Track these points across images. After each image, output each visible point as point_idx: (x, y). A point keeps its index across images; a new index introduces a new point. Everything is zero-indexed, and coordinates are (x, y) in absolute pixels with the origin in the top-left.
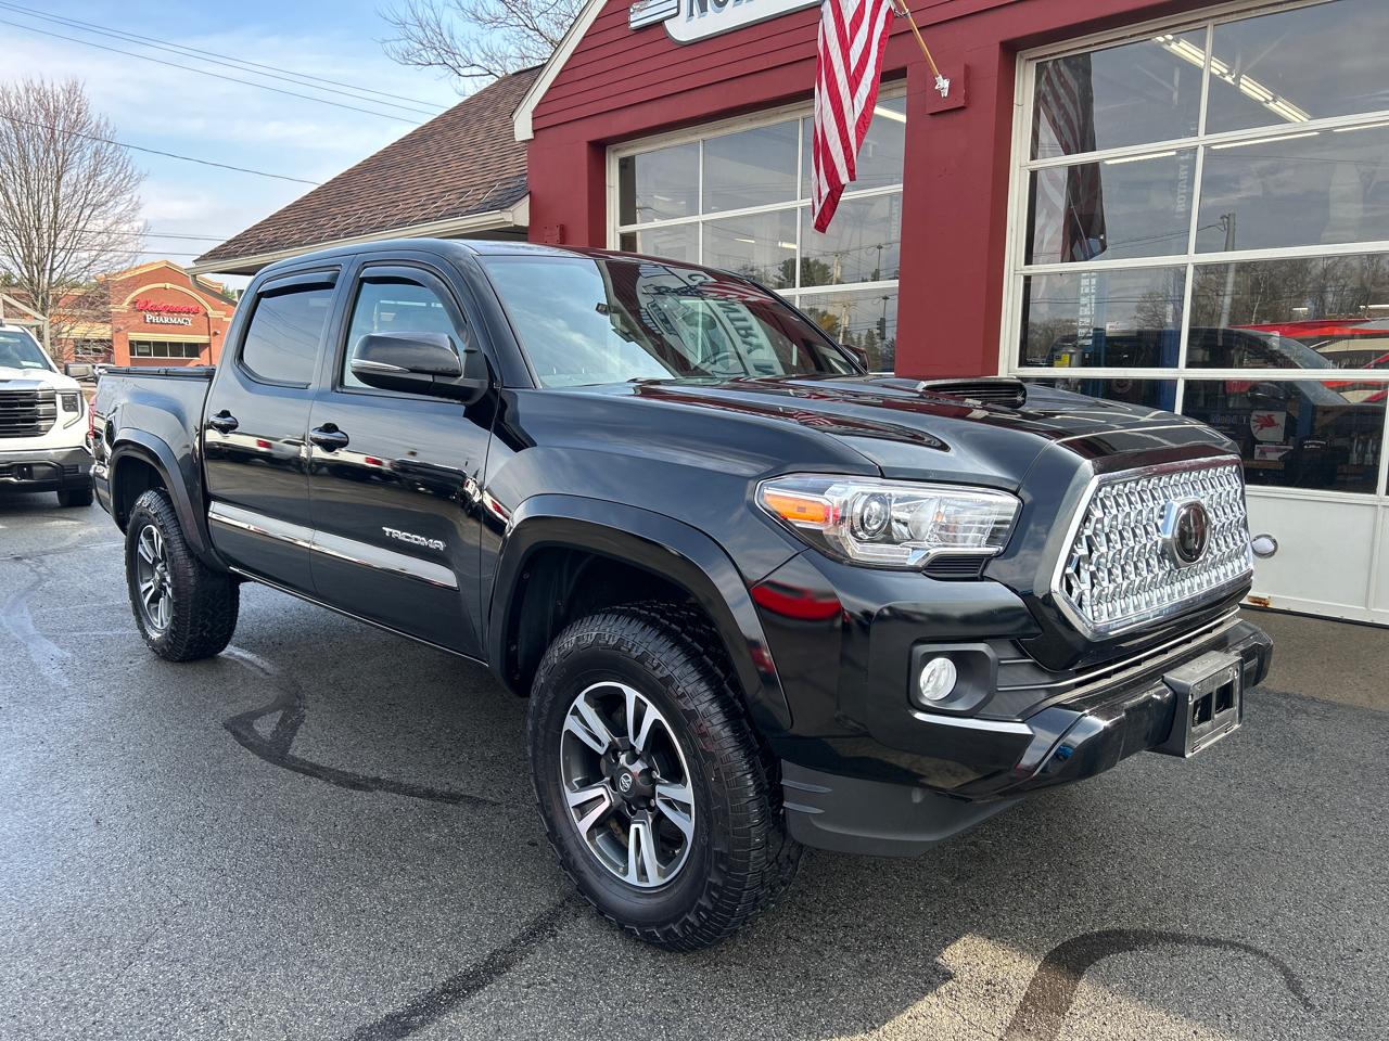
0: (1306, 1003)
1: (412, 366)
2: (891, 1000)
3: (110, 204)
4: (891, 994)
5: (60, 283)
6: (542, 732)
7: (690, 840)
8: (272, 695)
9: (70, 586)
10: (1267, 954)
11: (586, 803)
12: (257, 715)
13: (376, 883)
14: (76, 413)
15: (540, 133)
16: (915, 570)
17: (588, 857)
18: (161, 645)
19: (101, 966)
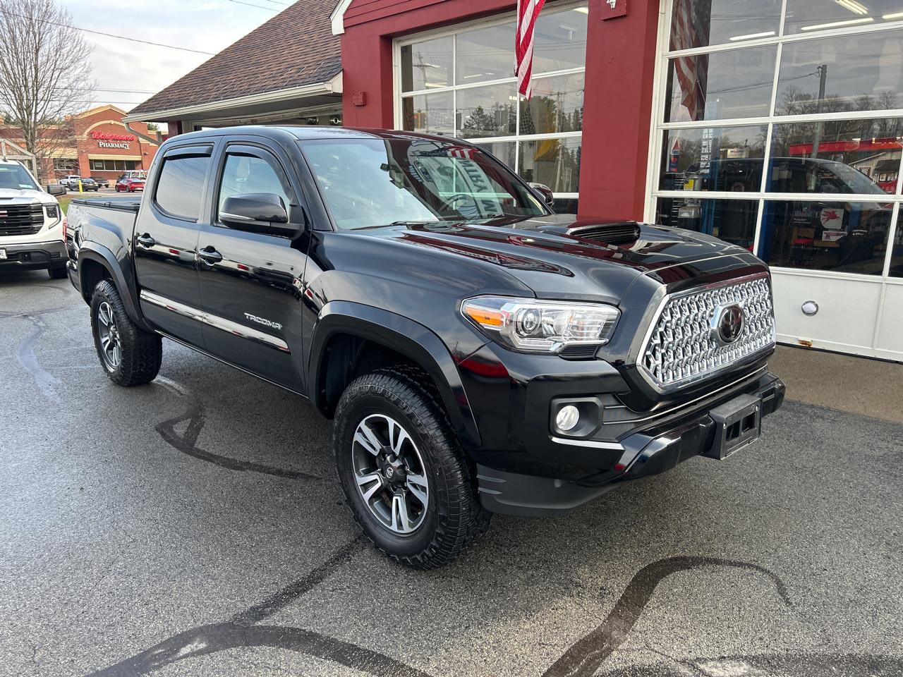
0: (788, 602)
1: (257, 215)
2: (543, 598)
3: (71, 68)
4: (544, 595)
5: (43, 121)
6: (341, 442)
7: (426, 507)
8: (183, 409)
9: (59, 335)
10: (769, 571)
11: (368, 483)
12: (175, 421)
13: (246, 528)
14: (56, 219)
15: (348, 29)
16: (555, 354)
17: (369, 515)
18: (115, 377)
19: (86, 579)
